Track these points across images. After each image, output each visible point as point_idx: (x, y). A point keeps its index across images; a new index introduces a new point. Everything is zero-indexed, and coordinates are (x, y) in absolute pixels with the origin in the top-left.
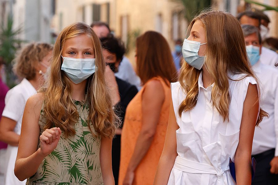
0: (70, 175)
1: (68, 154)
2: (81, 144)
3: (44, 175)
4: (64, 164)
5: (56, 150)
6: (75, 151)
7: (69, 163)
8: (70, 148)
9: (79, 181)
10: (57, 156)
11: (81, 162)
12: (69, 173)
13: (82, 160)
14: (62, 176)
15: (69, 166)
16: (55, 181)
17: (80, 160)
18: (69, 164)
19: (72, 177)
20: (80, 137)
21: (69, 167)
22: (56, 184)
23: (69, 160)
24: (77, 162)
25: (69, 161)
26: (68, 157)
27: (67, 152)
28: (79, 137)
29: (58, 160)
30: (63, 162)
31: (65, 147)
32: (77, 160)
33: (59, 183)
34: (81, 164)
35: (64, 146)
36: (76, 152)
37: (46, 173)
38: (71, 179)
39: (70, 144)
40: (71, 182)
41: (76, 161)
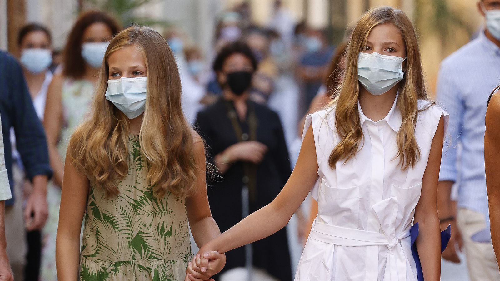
0: (131, 249)
1: (127, 220)
2: (145, 202)
3: (97, 249)
4: (122, 234)
5: (109, 213)
6: (137, 213)
7: (128, 232)
8: (130, 209)
9: (147, 256)
10: (112, 223)
11: (148, 228)
12: (129, 248)
13: (148, 226)
14: (119, 252)
15: (129, 236)
16: (111, 260)
17: (145, 226)
18: (129, 234)
19: (134, 251)
20: (144, 192)
21: (129, 238)
22: (111, 263)
23: (129, 228)
24: (141, 229)
25: (129, 230)
26: (128, 223)
27: (126, 217)
28: (142, 191)
29: (113, 228)
30: (120, 231)
31: (122, 210)
32: (141, 226)
33: (116, 262)
34: (147, 231)
35: (122, 208)
36: (139, 214)
37: (99, 247)
38: (134, 255)
39: (130, 204)
40: (134, 259)
41: (139, 228)
